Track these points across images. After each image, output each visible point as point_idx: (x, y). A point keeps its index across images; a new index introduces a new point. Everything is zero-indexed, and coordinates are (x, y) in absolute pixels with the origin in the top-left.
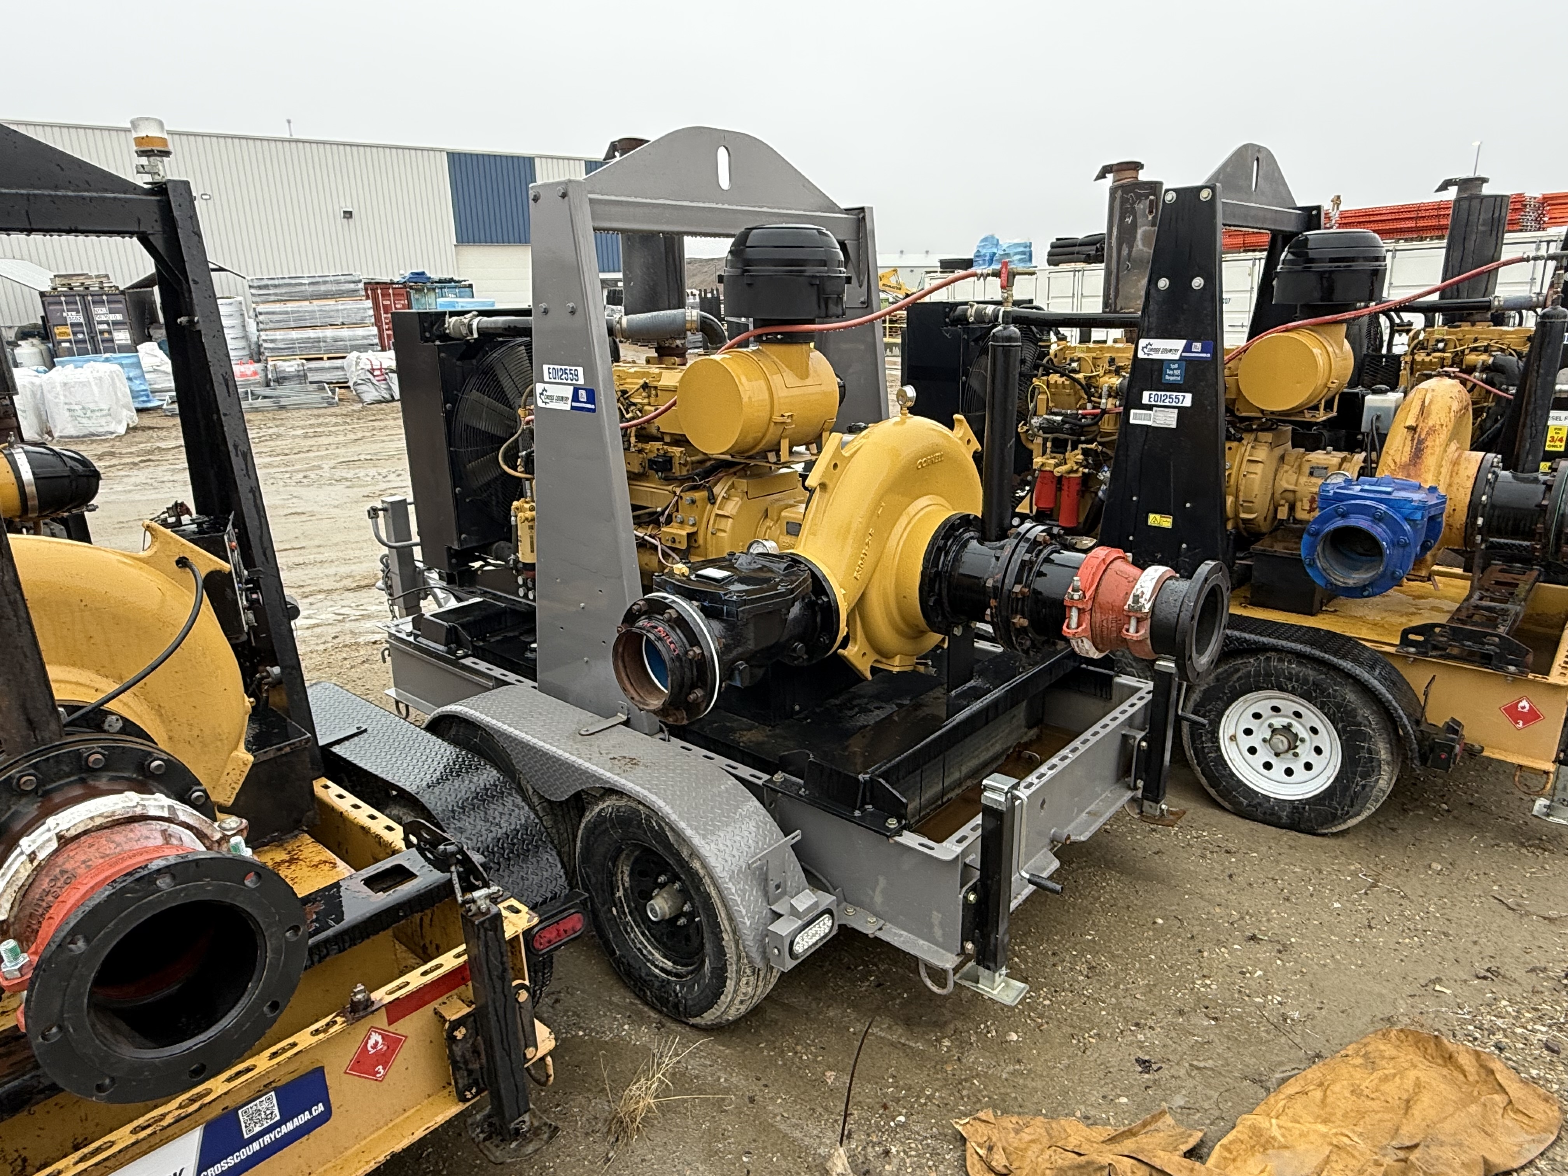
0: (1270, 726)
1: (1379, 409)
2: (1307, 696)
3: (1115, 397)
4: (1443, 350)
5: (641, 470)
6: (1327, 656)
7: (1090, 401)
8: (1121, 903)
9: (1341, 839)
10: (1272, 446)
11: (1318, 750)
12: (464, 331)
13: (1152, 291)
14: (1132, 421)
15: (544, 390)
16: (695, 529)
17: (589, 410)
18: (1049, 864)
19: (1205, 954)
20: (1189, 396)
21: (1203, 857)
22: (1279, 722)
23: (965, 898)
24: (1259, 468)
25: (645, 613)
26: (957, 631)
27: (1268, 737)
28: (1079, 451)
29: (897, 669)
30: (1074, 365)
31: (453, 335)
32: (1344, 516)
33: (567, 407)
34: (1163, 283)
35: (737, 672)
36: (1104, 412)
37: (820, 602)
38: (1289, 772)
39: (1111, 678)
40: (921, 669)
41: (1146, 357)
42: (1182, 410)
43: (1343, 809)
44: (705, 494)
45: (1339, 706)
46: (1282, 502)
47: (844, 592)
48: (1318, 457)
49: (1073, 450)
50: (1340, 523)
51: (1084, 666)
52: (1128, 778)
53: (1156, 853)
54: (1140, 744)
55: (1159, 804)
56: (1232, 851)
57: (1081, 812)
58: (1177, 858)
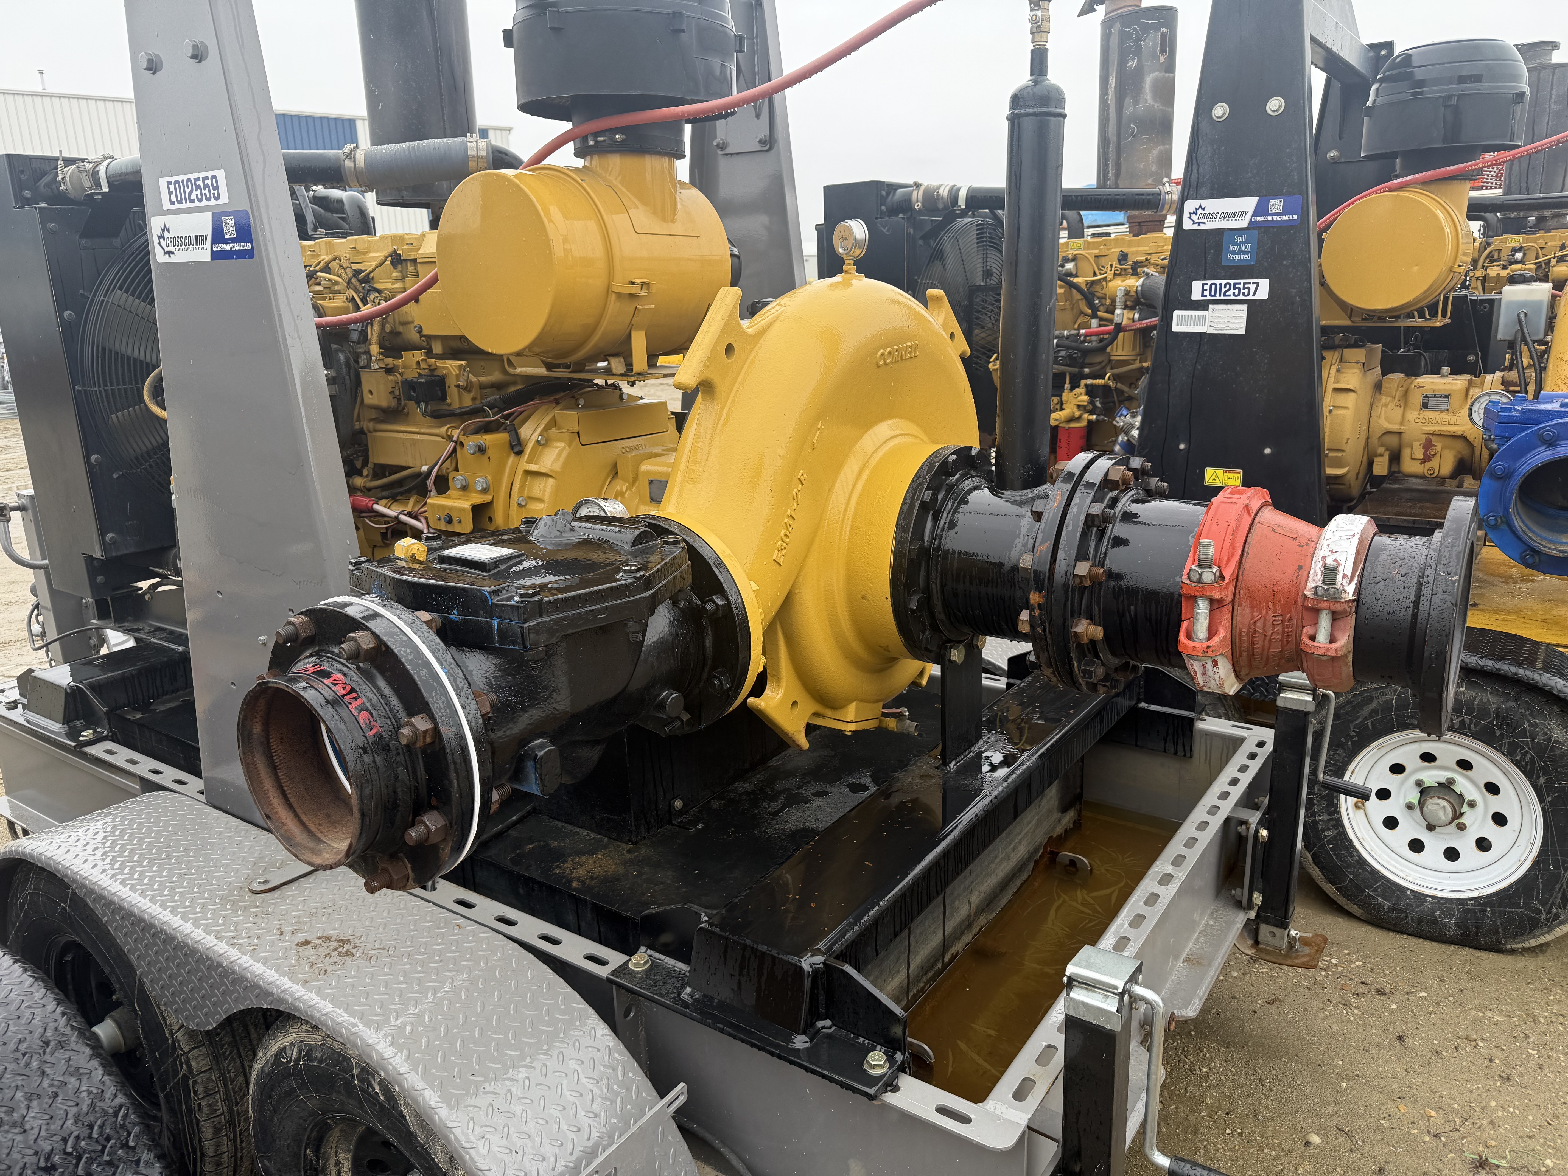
0: (1419, 783)
1: (1524, 304)
2: (1486, 737)
3: (1132, 308)
4: (1521, 262)
5: (394, 403)
6: (1521, 671)
7: (1094, 316)
8: (1241, 1107)
9: (1541, 958)
10: (1366, 367)
11: (1500, 819)
12: (87, 183)
13: (1204, 125)
14: (1175, 328)
15: (165, 229)
16: (487, 498)
17: (241, 254)
20: (1265, 284)
21: (1345, 1004)
22: (1432, 776)
24: (1349, 400)
25: (309, 642)
26: (956, 655)
27: (1415, 801)
28: (1081, 390)
29: (852, 727)
30: (1069, 266)
31: (72, 194)
32: (1551, 443)
33: (203, 254)
34: (1220, 111)
35: (530, 764)
36: (1119, 328)
37: (709, 607)
38: (1452, 854)
39: (1191, 721)
40: (892, 724)
41: (1196, 227)
42: (1254, 307)
43: (1549, 912)
44: (501, 437)
45: (1540, 750)
46: (1381, 450)
47: (755, 587)
48: (1429, 382)
49: (1072, 389)
50: (1542, 456)
51: (1143, 705)
52: (1239, 890)
53: (1271, 1003)
54: (1257, 831)
55: (1285, 929)
56: (1387, 991)
57: (1176, 958)
58: (1306, 1010)
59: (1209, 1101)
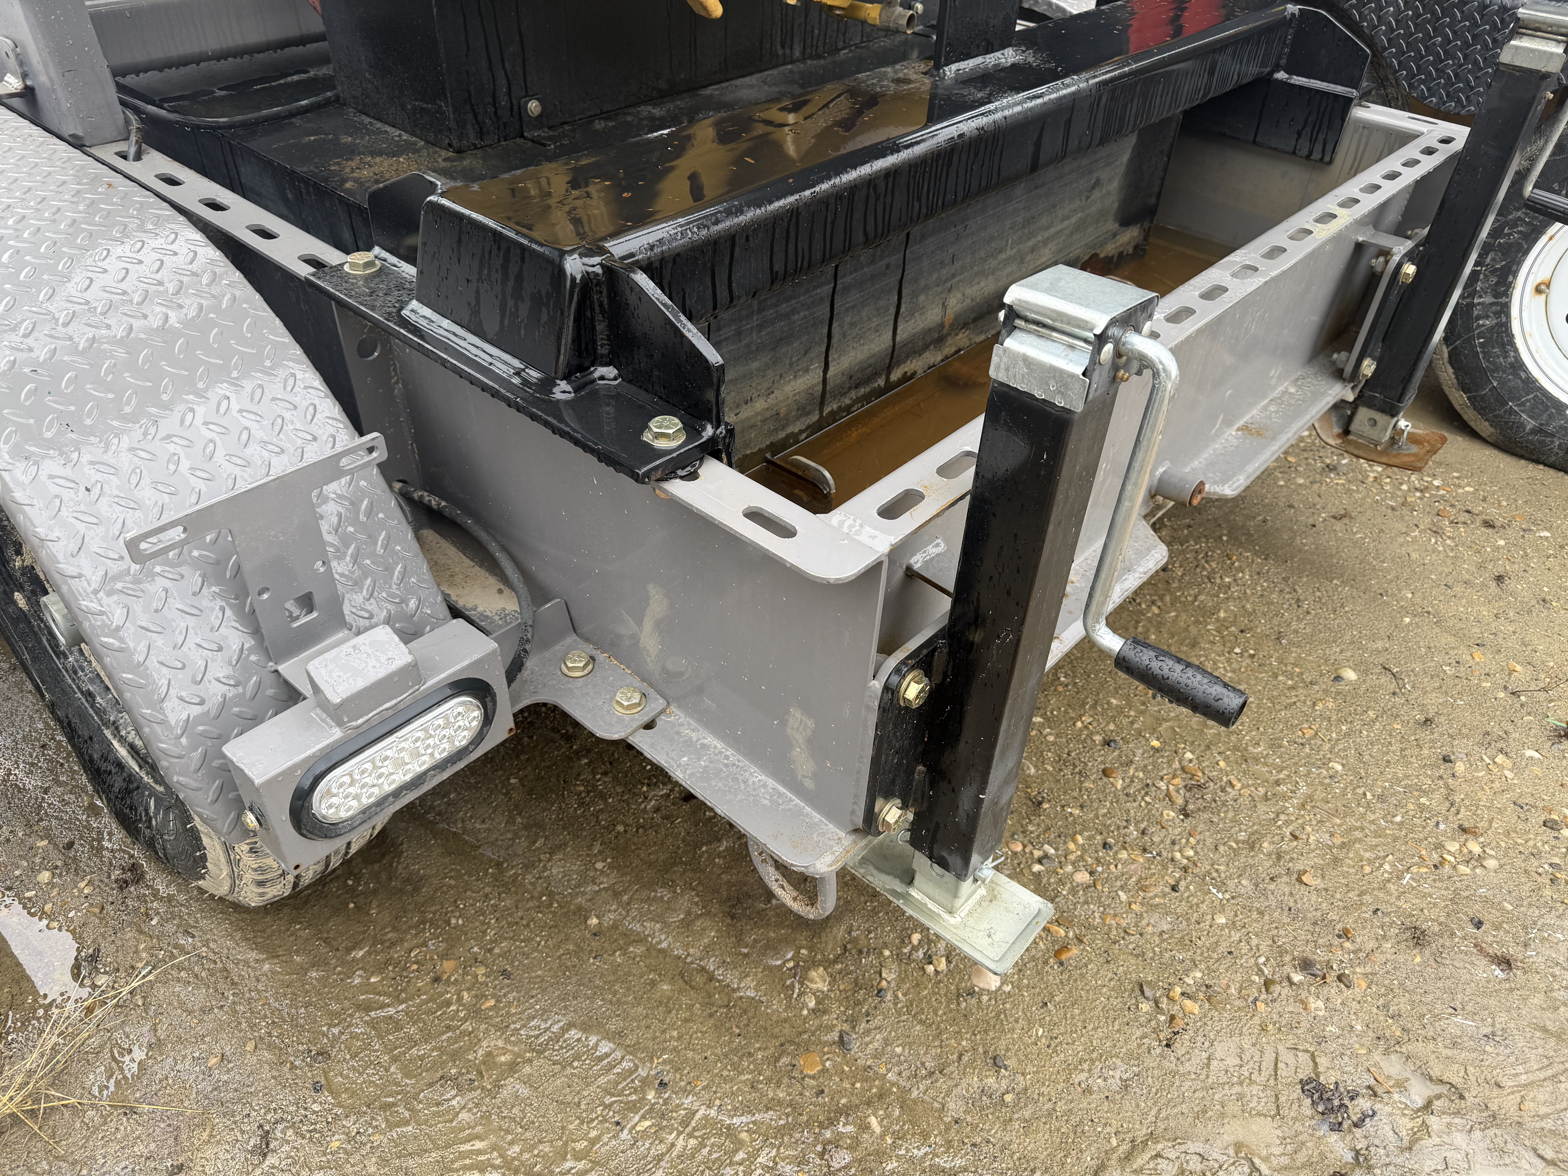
8: (1262, 626)
18: (1142, 554)
19: (1460, 767)
21: (1437, 532)
23: (891, 691)
39: (1347, 104)
51: (1281, 75)
52: (1344, 354)
53: (1337, 518)
54: (1399, 266)
55: (1393, 416)
56: (1498, 524)
57: (1228, 423)
58: (1381, 531)
59: (1222, 614)
